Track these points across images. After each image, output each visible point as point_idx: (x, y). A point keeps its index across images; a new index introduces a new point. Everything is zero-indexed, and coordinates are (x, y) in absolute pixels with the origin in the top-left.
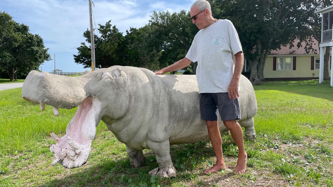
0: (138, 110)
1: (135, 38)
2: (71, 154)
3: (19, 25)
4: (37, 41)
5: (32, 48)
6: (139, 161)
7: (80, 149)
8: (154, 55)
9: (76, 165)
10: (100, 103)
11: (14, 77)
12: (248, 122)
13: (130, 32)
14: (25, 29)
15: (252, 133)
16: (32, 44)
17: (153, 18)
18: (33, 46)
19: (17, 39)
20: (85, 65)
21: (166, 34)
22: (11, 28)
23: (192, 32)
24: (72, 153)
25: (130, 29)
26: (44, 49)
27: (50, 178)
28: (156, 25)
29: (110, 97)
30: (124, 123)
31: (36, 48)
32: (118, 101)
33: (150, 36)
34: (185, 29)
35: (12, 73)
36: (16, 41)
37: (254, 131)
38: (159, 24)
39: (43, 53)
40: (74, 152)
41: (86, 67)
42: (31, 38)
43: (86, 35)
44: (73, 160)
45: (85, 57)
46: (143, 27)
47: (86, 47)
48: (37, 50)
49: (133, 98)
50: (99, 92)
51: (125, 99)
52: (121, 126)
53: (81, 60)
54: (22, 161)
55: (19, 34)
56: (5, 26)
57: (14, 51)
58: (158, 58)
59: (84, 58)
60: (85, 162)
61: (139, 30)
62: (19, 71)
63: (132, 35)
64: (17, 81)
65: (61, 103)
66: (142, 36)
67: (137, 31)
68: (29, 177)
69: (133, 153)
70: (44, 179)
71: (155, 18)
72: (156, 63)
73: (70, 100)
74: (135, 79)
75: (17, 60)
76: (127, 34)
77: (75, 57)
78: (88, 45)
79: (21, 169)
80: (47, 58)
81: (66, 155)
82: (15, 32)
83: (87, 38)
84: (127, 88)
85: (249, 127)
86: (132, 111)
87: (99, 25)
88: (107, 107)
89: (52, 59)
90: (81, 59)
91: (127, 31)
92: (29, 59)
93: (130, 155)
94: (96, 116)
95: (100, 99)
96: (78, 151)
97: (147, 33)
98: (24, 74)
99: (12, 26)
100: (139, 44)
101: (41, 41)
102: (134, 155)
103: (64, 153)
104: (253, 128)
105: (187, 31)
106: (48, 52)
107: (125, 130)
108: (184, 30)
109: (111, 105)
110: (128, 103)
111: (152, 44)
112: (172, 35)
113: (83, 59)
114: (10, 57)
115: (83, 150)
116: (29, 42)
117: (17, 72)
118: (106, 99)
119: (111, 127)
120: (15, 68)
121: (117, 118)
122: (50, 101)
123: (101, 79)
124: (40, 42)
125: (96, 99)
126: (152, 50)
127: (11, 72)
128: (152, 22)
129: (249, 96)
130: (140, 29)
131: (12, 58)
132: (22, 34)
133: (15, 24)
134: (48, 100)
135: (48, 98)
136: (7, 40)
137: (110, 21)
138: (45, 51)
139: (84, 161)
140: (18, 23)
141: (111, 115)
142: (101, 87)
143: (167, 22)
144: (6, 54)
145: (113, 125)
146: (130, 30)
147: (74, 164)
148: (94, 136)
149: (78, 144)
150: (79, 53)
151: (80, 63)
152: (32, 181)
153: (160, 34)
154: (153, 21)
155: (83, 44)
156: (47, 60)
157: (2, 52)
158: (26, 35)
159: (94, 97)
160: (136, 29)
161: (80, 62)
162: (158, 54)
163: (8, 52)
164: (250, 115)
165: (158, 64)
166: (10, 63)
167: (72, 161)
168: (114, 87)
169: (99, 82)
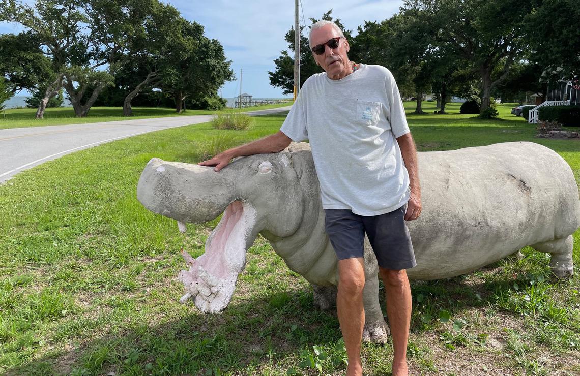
1: (372, 40)
3: (190, 24)
4: (215, 50)
5: (206, 62)
6: (328, 300)
7: (218, 286)
8: (405, 70)
9: (212, 310)
10: (255, 211)
11: (181, 107)
12: (559, 246)
13: (364, 30)
14: (197, 30)
15: (566, 266)
16: (208, 55)
17: (408, 4)
18: (209, 59)
19: (187, 47)
20: (286, 89)
21: (432, 32)
22: (179, 30)
23: (483, 27)
24: (206, 291)
25: (365, 25)
26: (225, 61)
27: (187, 310)
28: (413, 15)
29: (270, 202)
30: (296, 243)
31: (212, 62)
32: (284, 209)
33: (400, 36)
34: (469, 22)
35: (180, 99)
36: (184, 50)
37: (571, 262)
38: (419, 13)
39: (222, 69)
40: (209, 289)
41: (286, 93)
42: (206, 45)
43: (289, 37)
44: (208, 301)
45: (287, 76)
46: (388, 19)
47: (288, 58)
48: (214, 65)
49: (311, 204)
50: (252, 193)
51: (295, 205)
52: (291, 248)
53: (280, 81)
54: (158, 270)
56: (170, 27)
57: (183, 66)
58: (414, 76)
59: (284, 77)
60: (224, 308)
61: (381, 25)
62: (189, 97)
63: (368, 34)
64: (186, 112)
65: (187, 216)
66: (387, 36)
67: (378, 27)
68: (159, 302)
70: (179, 310)
71: (411, 3)
72: (409, 86)
75: (186, 80)
76: (358, 34)
77: (271, 76)
78: (292, 55)
79: (153, 284)
80: (229, 76)
81: (198, 292)
82: (183, 36)
83: (291, 43)
85: (560, 254)
86: (309, 226)
87: (311, 19)
88: (265, 217)
89: (236, 79)
90: (280, 79)
91: (359, 29)
92: (202, 78)
94: (247, 233)
95: (254, 204)
96: (214, 290)
97: (395, 30)
98: (197, 101)
99: (180, 26)
100: (379, 50)
101: (220, 49)
102: (321, 289)
103: (196, 288)
104: (570, 256)
105: (473, 25)
106: (231, 68)
107: (297, 254)
108: (467, 22)
109: (272, 215)
110: (300, 214)
111: (404, 51)
112: (443, 33)
113: (282, 78)
114: (176, 75)
115: (222, 289)
116: (203, 51)
117: (186, 98)
118: (265, 205)
120: (183, 93)
121: (283, 235)
122: (172, 212)
123: (258, 172)
124: (218, 51)
125: (248, 204)
126: (402, 63)
127: (178, 98)
128: (405, 10)
129: (561, 196)
130: (383, 23)
131: (179, 77)
132: (194, 38)
133: (184, 23)
134: (168, 211)
135: (168, 207)
136: (172, 50)
137: (330, 12)
138: (226, 66)
139: (223, 306)
140: (189, 21)
141: (273, 230)
142: (257, 185)
143: (435, 8)
144: (171, 72)
145: (279, 245)
146: (364, 27)
147: (209, 307)
148: (241, 266)
149: (214, 277)
150: (277, 68)
151: (278, 86)
152: (162, 311)
153: (421, 31)
154: (407, 8)
155: (285, 53)
156: (229, 80)
157: (165, 67)
158: (200, 40)
159: (245, 201)
160: (376, 23)
161: (277, 84)
162: (414, 70)
163: (173, 69)
164: (562, 233)
165: (412, 87)
166: (176, 85)
167: (206, 303)
168: (277, 186)
169: (254, 177)
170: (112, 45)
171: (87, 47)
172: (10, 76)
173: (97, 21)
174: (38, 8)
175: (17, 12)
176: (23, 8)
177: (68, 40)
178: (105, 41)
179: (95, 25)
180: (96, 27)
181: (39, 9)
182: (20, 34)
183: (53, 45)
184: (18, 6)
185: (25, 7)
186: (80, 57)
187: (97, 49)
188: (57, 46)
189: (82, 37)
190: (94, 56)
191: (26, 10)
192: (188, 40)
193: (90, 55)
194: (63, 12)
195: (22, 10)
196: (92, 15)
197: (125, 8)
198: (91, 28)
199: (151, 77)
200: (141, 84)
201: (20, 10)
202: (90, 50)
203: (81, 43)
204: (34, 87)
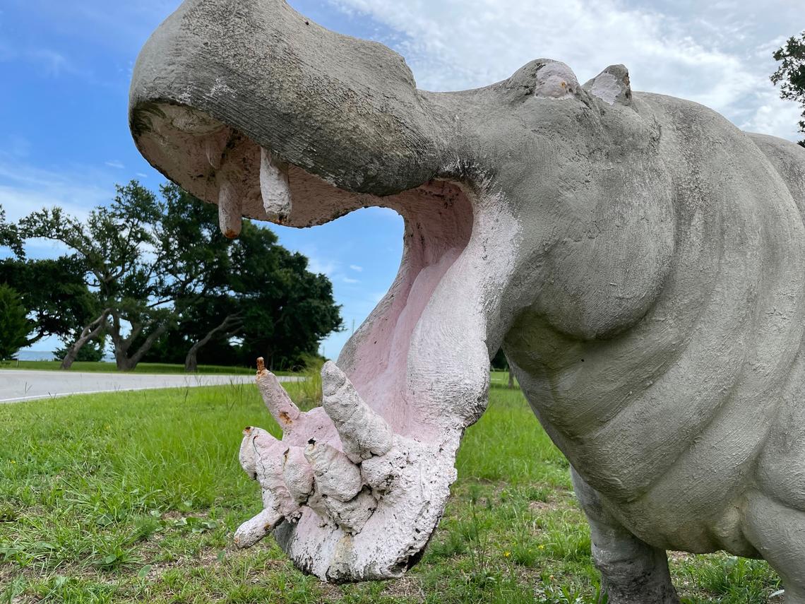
0: (717, 298)
2: (338, 480)
3: (292, 254)
4: (321, 288)
5: (308, 303)
7: (391, 455)
9: (359, 567)
10: (516, 227)
14: (300, 262)
16: (309, 292)
18: (311, 298)
19: (283, 282)
24: (343, 480)
26: (334, 305)
29: (569, 195)
30: (633, 368)
31: (315, 303)
32: (618, 222)
36: (280, 286)
39: (329, 312)
40: (353, 468)
42: (310, 280)
44: (344, 527)
48: (318, 307)
49: (697, 220)
50: (515, 157)
51: (654, 211)
52: (614, 386)
55: (288, 272)
60: (413, 552)
69: (628, 567)
73: (362, 126)
74: (699, 128)
80: (337, 325)
81: (308, 484)
82: (280, 268)
84: (661, 162)
86: (686, 301)
93: (613, 573)
96: (377, 469)
98: (289, 360)
101: (328, 287)
102: (635, 580)
103: (302, 470)
106: (340, 314)
107: (628, 414)
109: (571, 242)
110: (670, 242)
115: (408, 471)
116: (305, 288)
117: (274, 355)
118: (552, 204)
119: (555, 393)
122: (243, 97)
123: (531, 93)
124: (325, 289)
125: (494, 198)
132: (294, 272)
134: (227, 89)
135: (228, 71)
138: (336, 310)
139: (410, 541)
141: (567, 306)
142: (529, 131)
145: (568, 382)
147: (347, 552)
149: (379, 420)
156: (337, 331)
158: (301, 274)
159: (486, 182)
163: (261, 310)
167: (339, 535)
168: (593, 146)
169: (520, 109)
170: (182, 277)
171: (149, 278)
172: (38, 316)
173: (166, 246)
174: (91, 225)
175: (61, 227)
176: (70, 222)
177: (123, 268)
178: (174, 272)
179: (163, 250)
180: (164, 253)
181: (92, 227)
182: (61, 258)
183: (103, 273)
184: (64, 219)
185: (73, 221)
186: (137, 292)
187: (161, 282)
188: (107, 275)
189: (144, 265)
190: (156, 292)
191: (74, 226)
192: (286, 273)
193: (151, 289)
194: (123, 230)
195: (68, 225)
196: (161, 237)
197: (207, 230)
198: (157, 254)
199: (230, 322)
200: (215, 330)
201: (65, 224)
202: (151, 283)
203: (141, 273)
204: (68, 333)
